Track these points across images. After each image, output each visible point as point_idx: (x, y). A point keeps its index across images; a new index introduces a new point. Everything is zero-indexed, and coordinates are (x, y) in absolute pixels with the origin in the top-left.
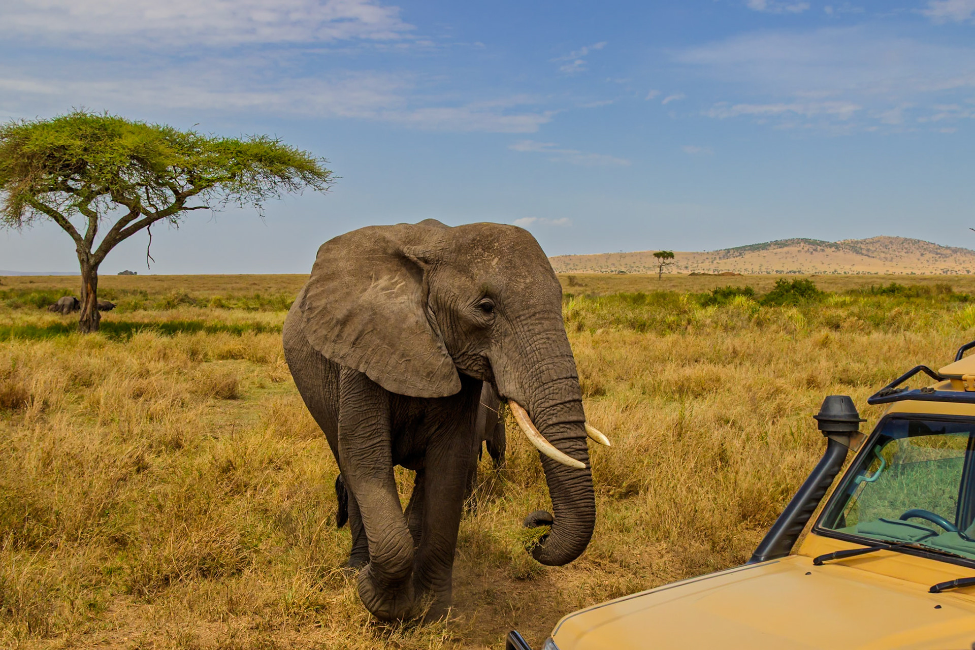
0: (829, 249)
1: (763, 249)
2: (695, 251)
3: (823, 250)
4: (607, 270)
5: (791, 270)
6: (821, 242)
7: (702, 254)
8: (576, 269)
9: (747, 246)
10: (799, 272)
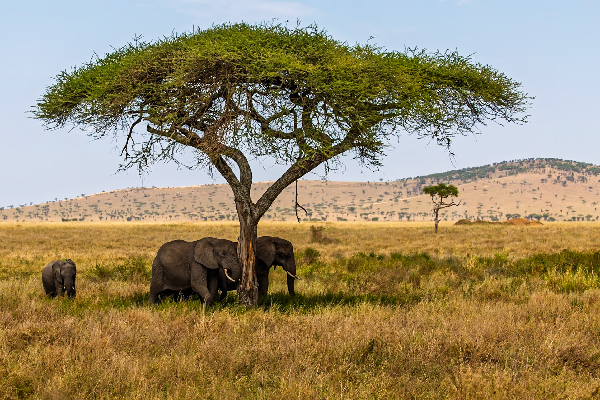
0: (593, 176)
1: (481, 177)
2: (365, 181)
3: (583, 179)
4: (213, 214)
5: (532, 213)
6: (579, 164)
7: (377, 186)
8: (157, 214)
9: (453, 172)
10: (545, 217)
